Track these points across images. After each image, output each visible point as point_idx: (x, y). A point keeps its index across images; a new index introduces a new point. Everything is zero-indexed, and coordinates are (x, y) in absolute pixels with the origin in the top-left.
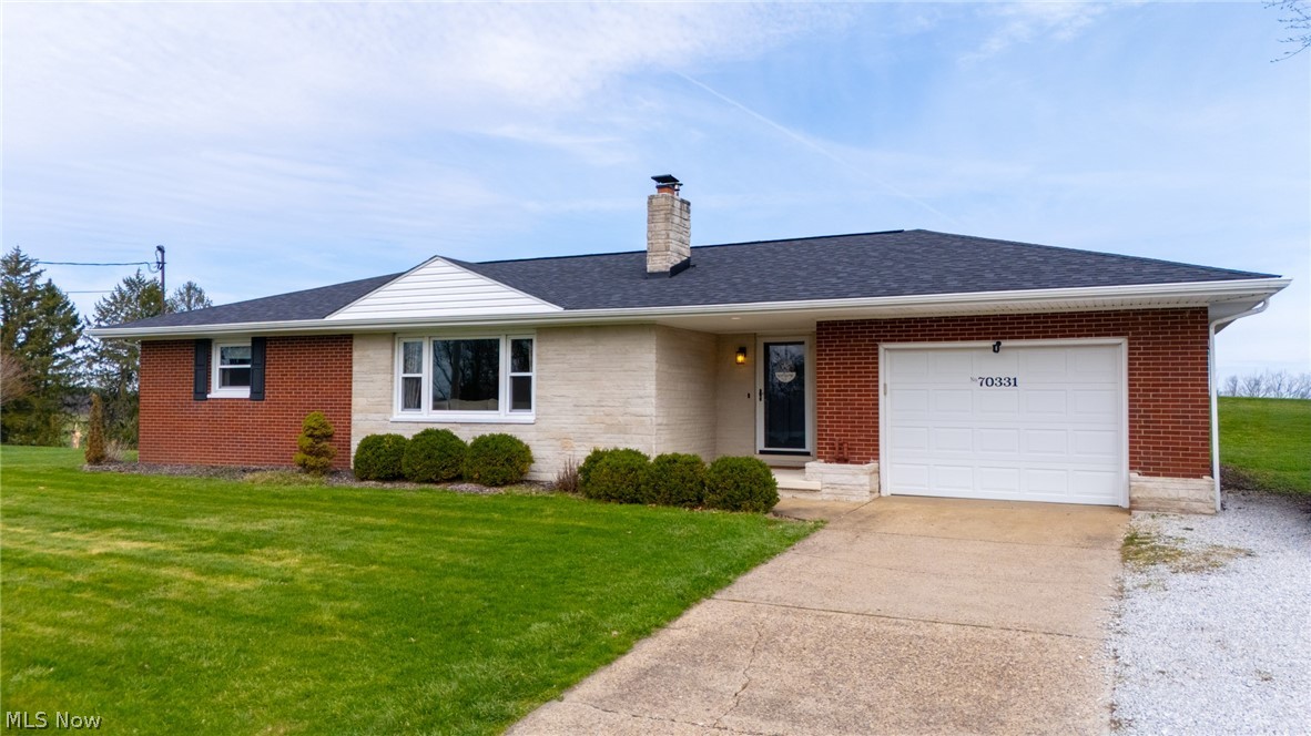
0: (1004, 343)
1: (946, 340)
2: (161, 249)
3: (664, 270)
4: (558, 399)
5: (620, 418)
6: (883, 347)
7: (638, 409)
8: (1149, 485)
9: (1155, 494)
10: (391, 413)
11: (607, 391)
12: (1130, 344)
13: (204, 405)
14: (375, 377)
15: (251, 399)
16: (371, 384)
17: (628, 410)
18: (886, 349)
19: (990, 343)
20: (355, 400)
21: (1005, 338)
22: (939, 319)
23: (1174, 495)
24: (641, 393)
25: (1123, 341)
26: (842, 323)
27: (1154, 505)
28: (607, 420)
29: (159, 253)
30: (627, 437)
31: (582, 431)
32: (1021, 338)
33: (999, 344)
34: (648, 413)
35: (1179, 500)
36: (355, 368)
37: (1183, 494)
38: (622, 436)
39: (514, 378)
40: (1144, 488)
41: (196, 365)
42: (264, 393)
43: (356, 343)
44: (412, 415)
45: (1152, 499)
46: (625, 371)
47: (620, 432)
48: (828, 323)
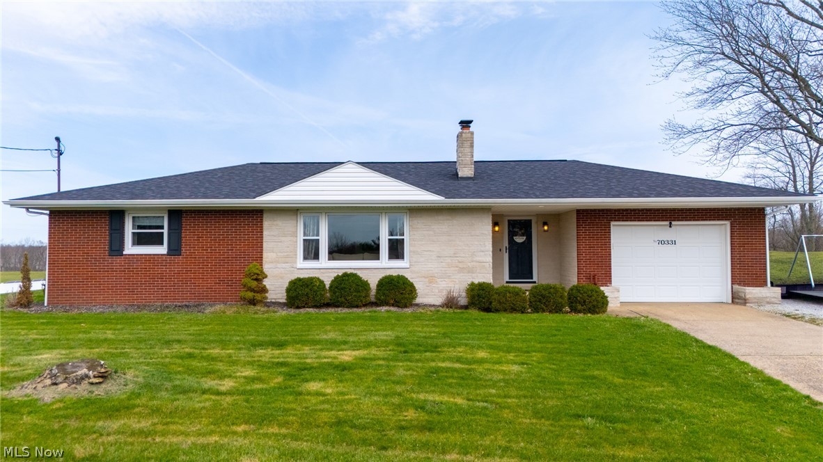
0: (673, 223)
1: (646, 221)
2: (58, 139)
3: (470, 176)
4: (425, 253)
5: (469, 264)
6: (612, 223)
7: (480, 259)
8: (754, 291)
9: (756, 296)
10: (296, 262)
11: (460, 248)
12: (731, 224)
13: (118, 260)
14: (283, 239)
15: (168, 254)
16: (279, 244)
17: (475, 260)
18: (613, 225)
19: (667, 223)
20: (265, 255)
21: (675, 220)
22: (643, 210)
23: (764, 296)
24: (482, 249)
25: (728, 223)
26: (591, 210)
27: (756, 301)
28: (461, 265)
29: (56, 143)
30: (474, 275)
31: (444, 272)
32: (683, 220)
33: (671, 223)
34: (488, 260)
35: (766, 298)
36: (265, 233)
37: (768, 295)
38: (470, 274)
39: (389, 240)
40: (752, 293)
41: (111, 229)
42: (181, 250)
43: (265, 216)
44: (311, 264)
45: (755, 298)
46: (472, 236)
47: (469, 272)
48: (584, 211)
